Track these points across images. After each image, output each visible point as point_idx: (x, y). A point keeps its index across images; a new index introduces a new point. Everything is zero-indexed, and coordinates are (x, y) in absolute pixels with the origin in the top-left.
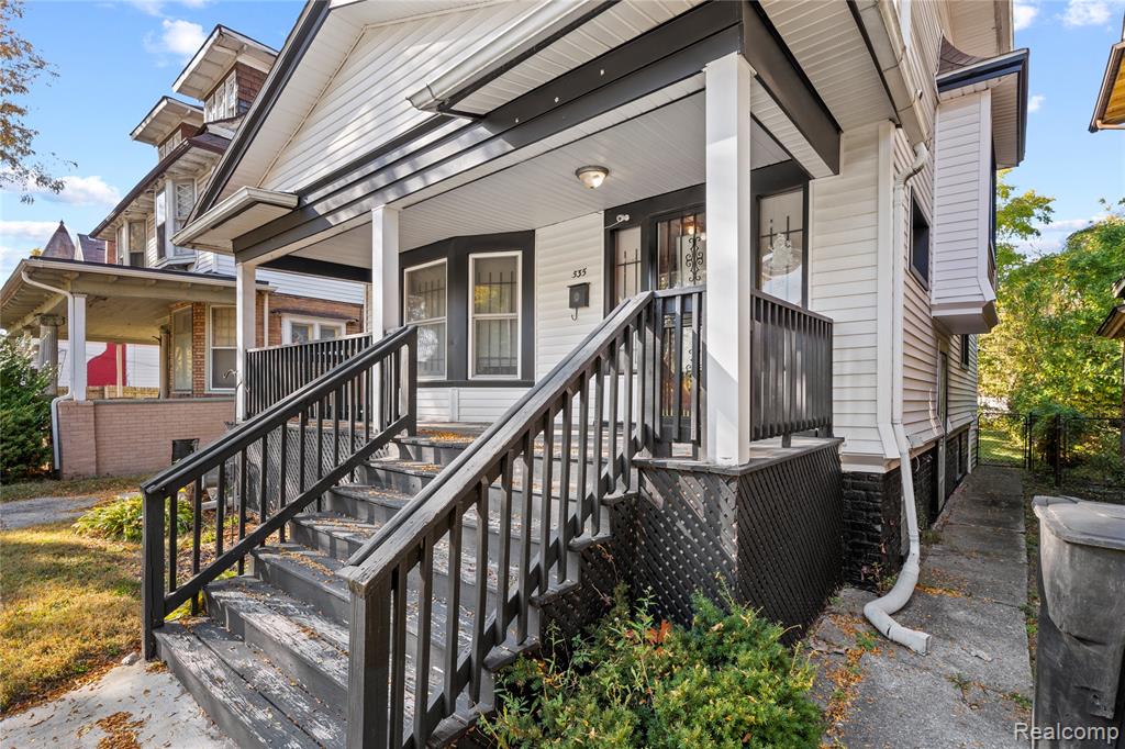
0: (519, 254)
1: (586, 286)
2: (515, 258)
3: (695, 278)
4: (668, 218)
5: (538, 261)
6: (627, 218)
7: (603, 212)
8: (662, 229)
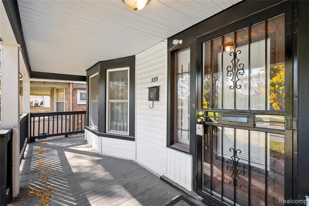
0: (128, 68)
1: (158, 88)
2: (127, 71)
3: (235, 86)
4: (211, 37)
5: (137, 72)
6: (181, 42)
7: (166, 40)
8: (206, 46)
